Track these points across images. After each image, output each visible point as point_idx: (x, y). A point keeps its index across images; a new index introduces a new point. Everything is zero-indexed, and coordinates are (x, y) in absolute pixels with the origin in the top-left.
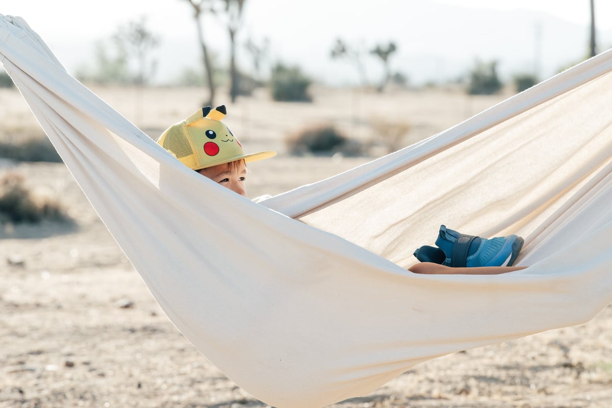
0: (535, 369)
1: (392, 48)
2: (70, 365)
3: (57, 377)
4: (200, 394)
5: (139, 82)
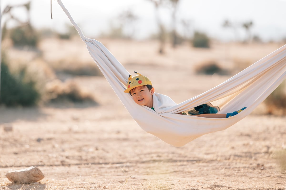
0: (255, 154)
1: (251, 23)
2: (97, 149)
3: (93, 153)
4: (140, 158)
5: (128, 39)
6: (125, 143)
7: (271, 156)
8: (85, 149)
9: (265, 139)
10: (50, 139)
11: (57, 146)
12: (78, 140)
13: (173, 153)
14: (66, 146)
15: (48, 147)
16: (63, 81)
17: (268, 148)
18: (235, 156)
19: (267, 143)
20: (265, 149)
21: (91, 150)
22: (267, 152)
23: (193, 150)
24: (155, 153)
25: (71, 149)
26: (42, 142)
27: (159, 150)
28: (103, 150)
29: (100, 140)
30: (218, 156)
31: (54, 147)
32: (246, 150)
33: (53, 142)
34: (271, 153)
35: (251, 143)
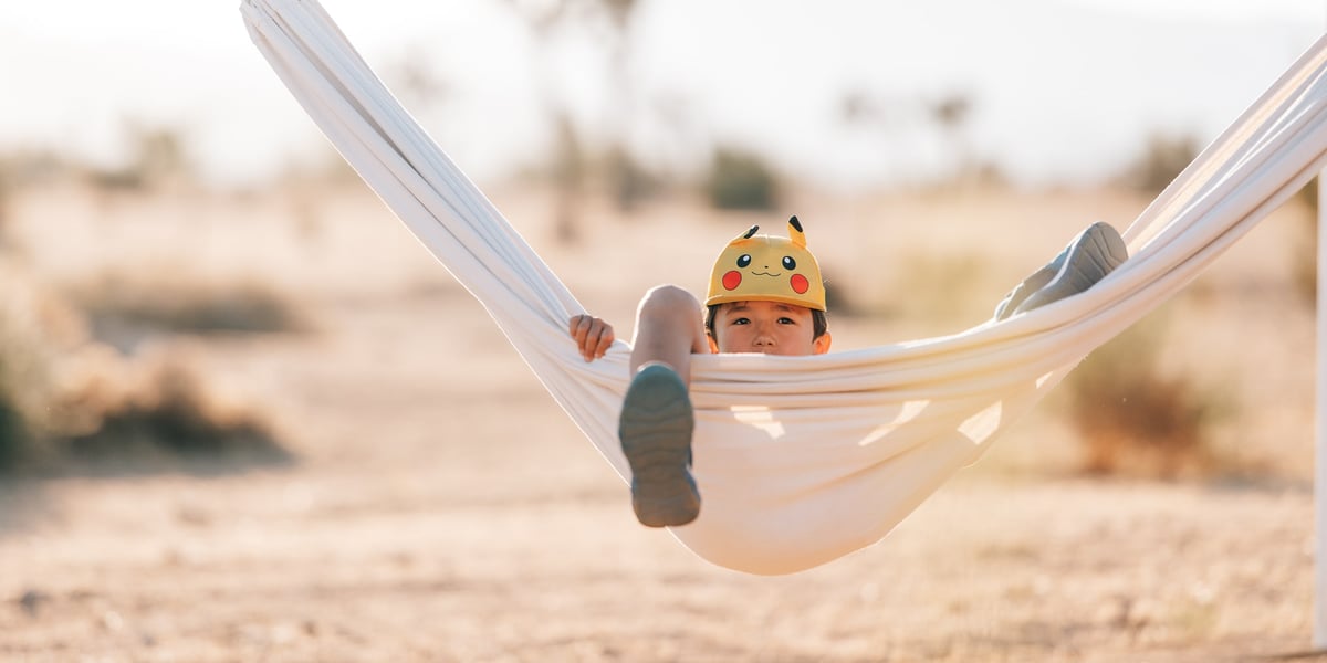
6: (446, 602)
7: (1145, 636)
8: (254, 630)
9: (1104, 567)
10: (81, 597)
11: (116, 622)
12: (217, 595)
13: (677, 636)
14: (160, 623)
15: (75, 628)
16: (125, 352)
17: (1127, 603)
18: (975, 640)
19: (1116, 583)
20: (1108, 611)
21: (284, 632)
22: (1122, 622)
23: (770, 620)
24: (592, 638)
25: (187, 634)
26: (45, 610)
27: (610, 626)
28: (342, 632)
29: (321, 592)
30: (890, 645)
31: (101, 625)
32: (1022, 614)
33: (98, 606)
34: (1142, 624)
35: (1042, 583)
